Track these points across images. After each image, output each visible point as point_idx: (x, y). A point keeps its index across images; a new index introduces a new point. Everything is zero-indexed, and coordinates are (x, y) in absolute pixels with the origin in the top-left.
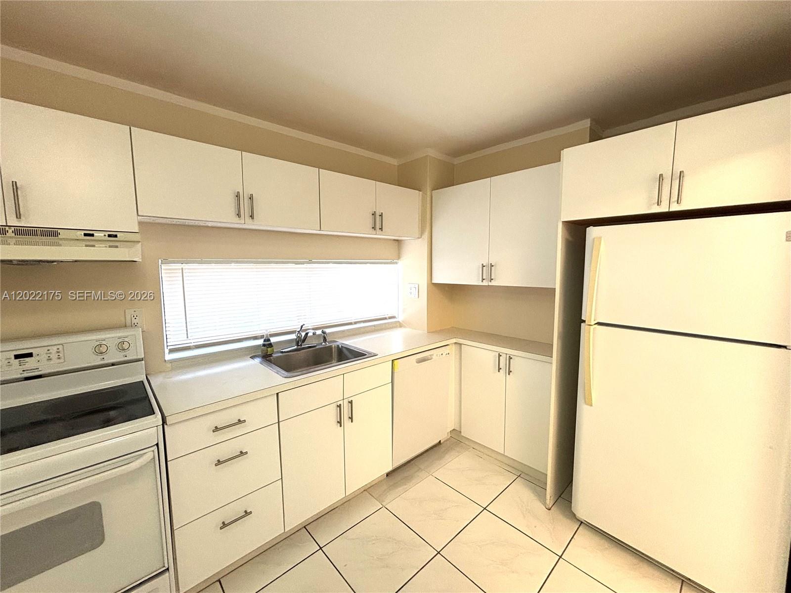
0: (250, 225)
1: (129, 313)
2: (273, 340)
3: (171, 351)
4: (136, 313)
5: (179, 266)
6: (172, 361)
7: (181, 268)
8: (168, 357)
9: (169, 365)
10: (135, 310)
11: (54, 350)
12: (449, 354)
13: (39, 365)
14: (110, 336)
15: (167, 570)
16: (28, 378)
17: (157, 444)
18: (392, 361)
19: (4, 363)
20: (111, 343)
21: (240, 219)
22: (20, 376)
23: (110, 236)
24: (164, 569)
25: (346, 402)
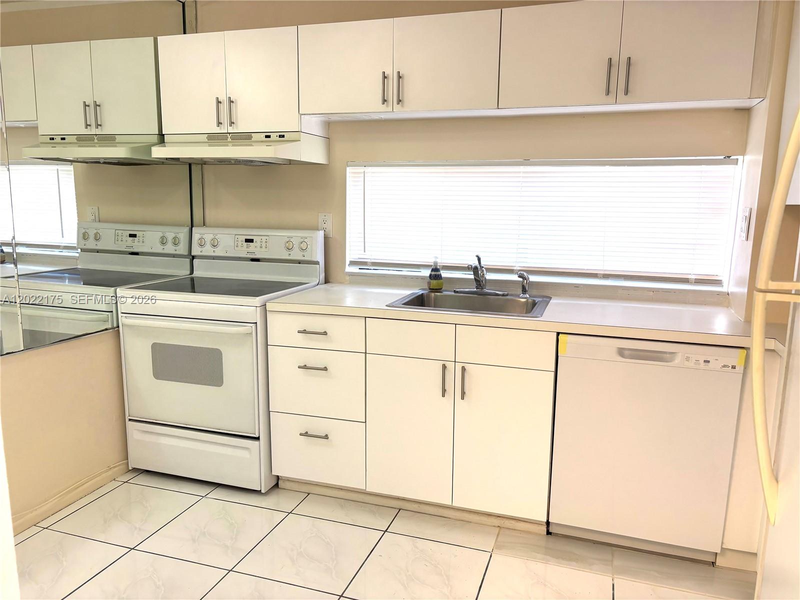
0: (399, 113)
1: (321, 217)
2: (445, 274)
3: (353, 263)
4: (325, 217)
5: (361, 169)
6: (352, 274)
7: (363, 171)
8: (349, 269)
9: (348, 278)
10: (325, 214)
11: (264, 240)
12: (734, 367)
13: (256, 250)
14: (297, 235)
15: (258, 439)
16: (253, 260)
17: (256, 323)
18: (558, 334)
19: (240, 244)
20: (296, 242)
21: (387, 106)
22: (247, 256)
23: (280, 136)
24: (255, 436)
25: (459, 367)
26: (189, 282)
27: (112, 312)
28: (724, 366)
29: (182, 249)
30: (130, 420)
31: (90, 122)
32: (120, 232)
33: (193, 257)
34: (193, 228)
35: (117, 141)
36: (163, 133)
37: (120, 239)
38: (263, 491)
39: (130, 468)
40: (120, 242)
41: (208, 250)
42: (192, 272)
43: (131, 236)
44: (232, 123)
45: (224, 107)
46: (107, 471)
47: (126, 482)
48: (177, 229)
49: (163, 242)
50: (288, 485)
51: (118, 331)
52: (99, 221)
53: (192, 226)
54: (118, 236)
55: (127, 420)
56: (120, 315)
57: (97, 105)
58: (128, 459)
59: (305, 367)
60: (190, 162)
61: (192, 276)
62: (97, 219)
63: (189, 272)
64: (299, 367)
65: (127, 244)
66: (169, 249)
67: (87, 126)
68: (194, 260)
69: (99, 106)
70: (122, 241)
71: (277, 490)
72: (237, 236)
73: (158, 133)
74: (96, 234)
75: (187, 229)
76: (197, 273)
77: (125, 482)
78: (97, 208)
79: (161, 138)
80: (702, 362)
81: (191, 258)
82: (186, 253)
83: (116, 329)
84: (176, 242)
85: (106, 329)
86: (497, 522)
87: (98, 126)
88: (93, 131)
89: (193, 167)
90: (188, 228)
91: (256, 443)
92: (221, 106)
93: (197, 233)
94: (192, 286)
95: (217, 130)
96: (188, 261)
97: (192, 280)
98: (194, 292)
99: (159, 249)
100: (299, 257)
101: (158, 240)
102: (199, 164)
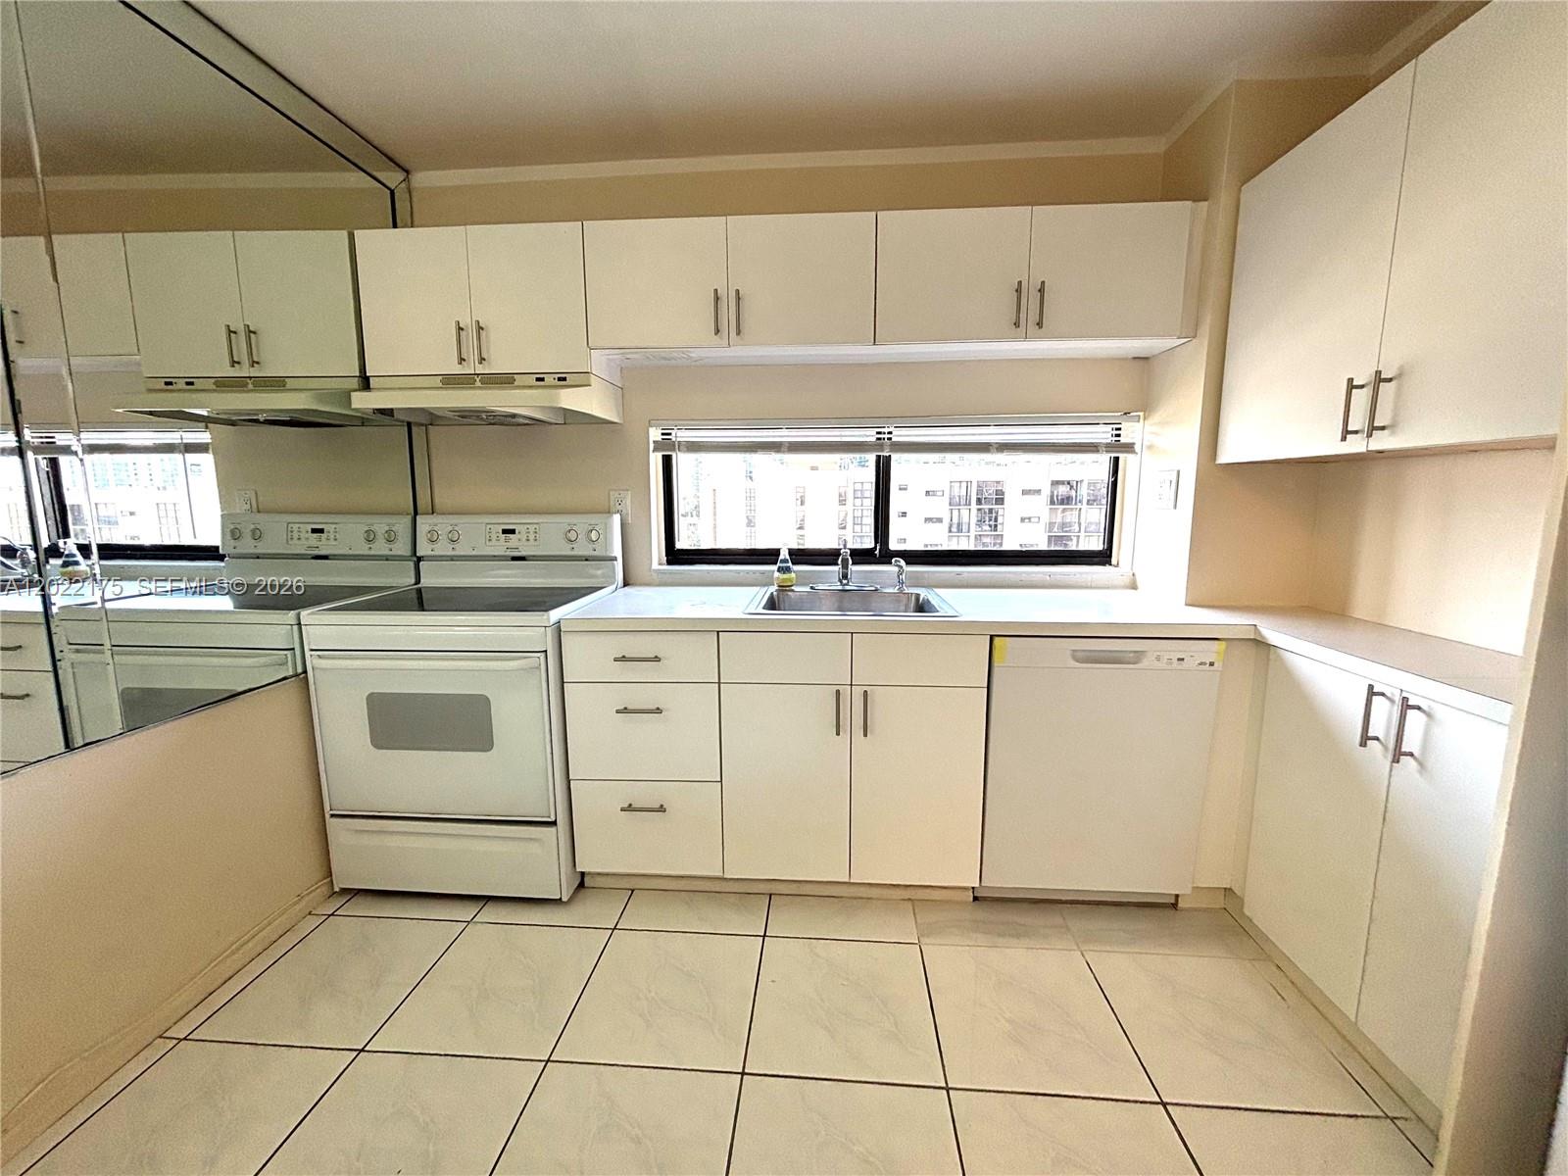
1: (614, 496)
4: (620, 496)
6: (661, 572)
9: (656, 578)
10: (620, 492)
11: (532, 528)
12: (1212, 664)
13: (519, 544)
14: (581, 522)
15: (554, 823)
16: (514, 559)
17: (546, 651)
18: (992, 637)
19: (494, 537)
20: (581, 529)
21: (721, 338)
22: (507, 553)
23: (559, 379)
24: (549, 820)
25: (858, 692)
26: (414, 595)
27: (293, 649)
28: (1201, 664)
29: (402, 547)
30: (332, 816)
31: (239, 356)
32: (295, 526)
33: (420, 559)
34: (418, 517)
35: (288, 386)
36: (368, 374)
37: (296, 535)
38: (565, 899)
39: (337, 889)
40: (295, 541)
41: (443, 548)
42: (418, 581)
43: (314, 531)
44: (482, 360)
45: (469, 337)
46: (295, 904)
47: (333, 915)
48: (392, 520)
49: (370, 536)
50: (600, 882)
51: (306, 678)
52: (259, 512)
53: (416, 513)
54: (292, 532)
55: (327, 816)
56: (308, 654)
57: (251, 332)
58: (331, 876)
59: (625, 710)
60: (410, 420)
61: (420, 586)
62: (255, 510)
63: (413, 581)
64: (618, 712)
65: (307, 543)
66: (380, 548)
67: (234, 363)
68: (421, 563)
69: (254, 333)
70: (299, 539)
71: (583, 890)
72: (489, 526)
73: (358, 374)
74: (253, 531)
75: (408, 520)
76: (425, 582)
77: (330, 915)
78: (254, 493)
79: (365, 383)
80: (1175, 661)
81: (415, 559)
82: (408, 553)
83: (302, 677)
84: (390, 540)
85: (285, 679)
86: (907, 894)
87: (253, 363)
88: (245, 371)
89: (414, 429)
90: (410, 517)
91: (553, 830)
92: (463, 333)
93: (424, 524)
94: (419, 600)
95: (457, 369)
96: (411, 564)
97: (419, 591)
98: (423, 610)
99: (363, 549)
100: (588, 552)
101: (362, 536)
102: (422, 425)
